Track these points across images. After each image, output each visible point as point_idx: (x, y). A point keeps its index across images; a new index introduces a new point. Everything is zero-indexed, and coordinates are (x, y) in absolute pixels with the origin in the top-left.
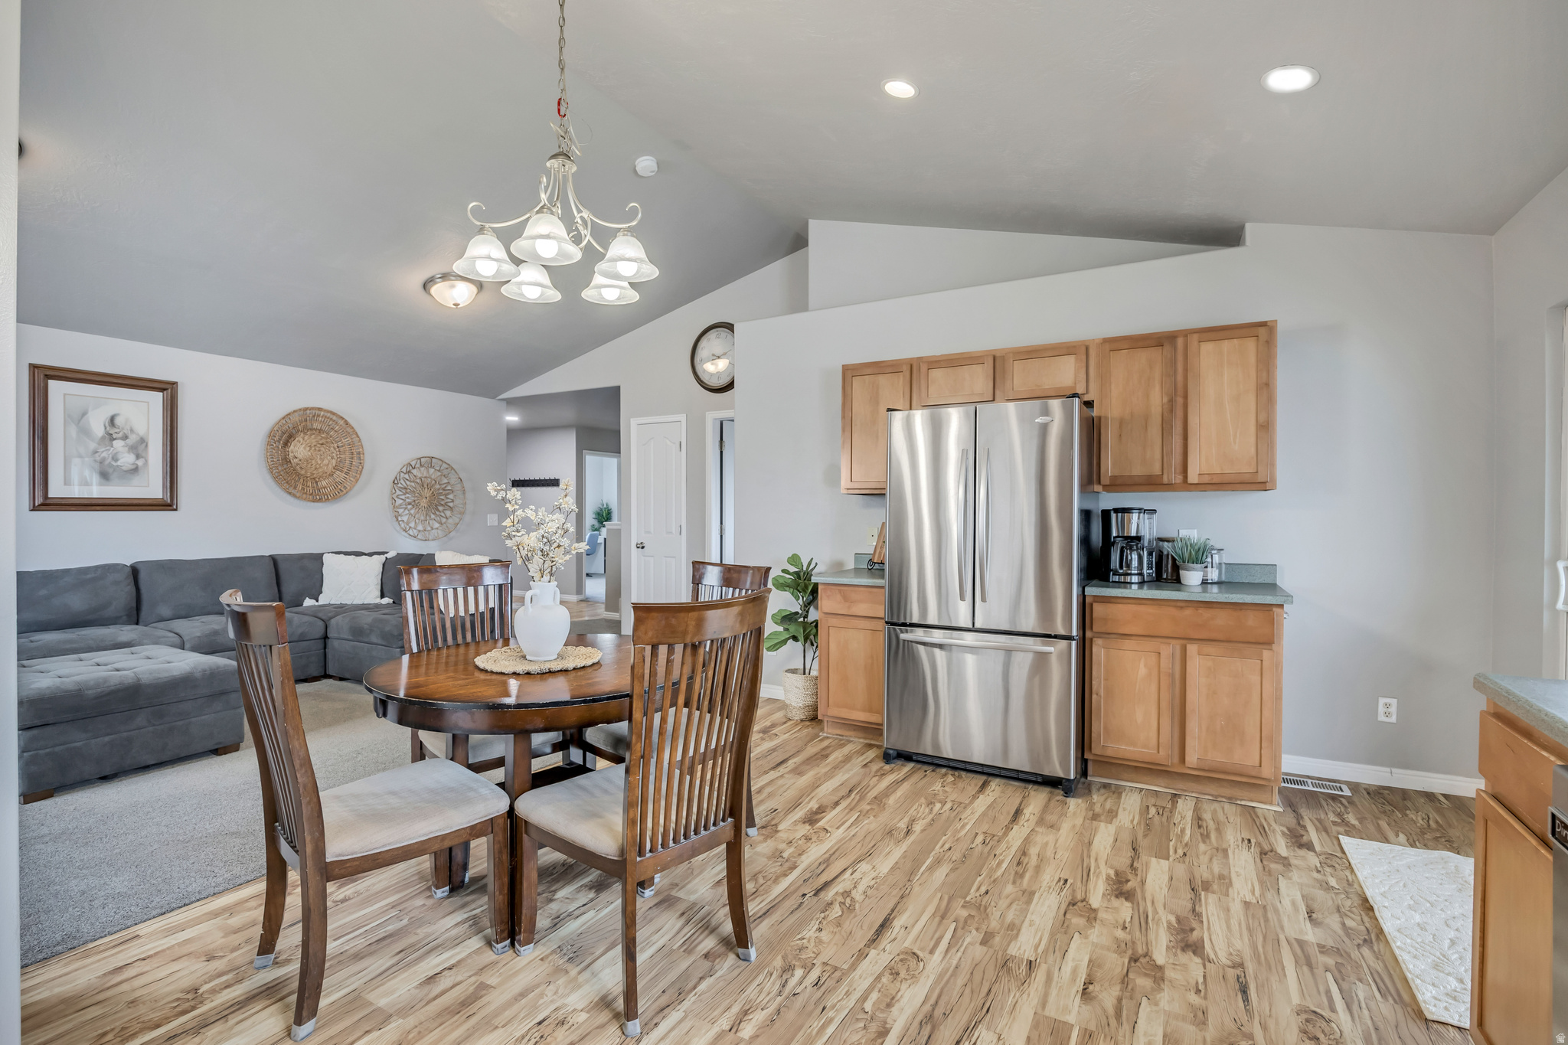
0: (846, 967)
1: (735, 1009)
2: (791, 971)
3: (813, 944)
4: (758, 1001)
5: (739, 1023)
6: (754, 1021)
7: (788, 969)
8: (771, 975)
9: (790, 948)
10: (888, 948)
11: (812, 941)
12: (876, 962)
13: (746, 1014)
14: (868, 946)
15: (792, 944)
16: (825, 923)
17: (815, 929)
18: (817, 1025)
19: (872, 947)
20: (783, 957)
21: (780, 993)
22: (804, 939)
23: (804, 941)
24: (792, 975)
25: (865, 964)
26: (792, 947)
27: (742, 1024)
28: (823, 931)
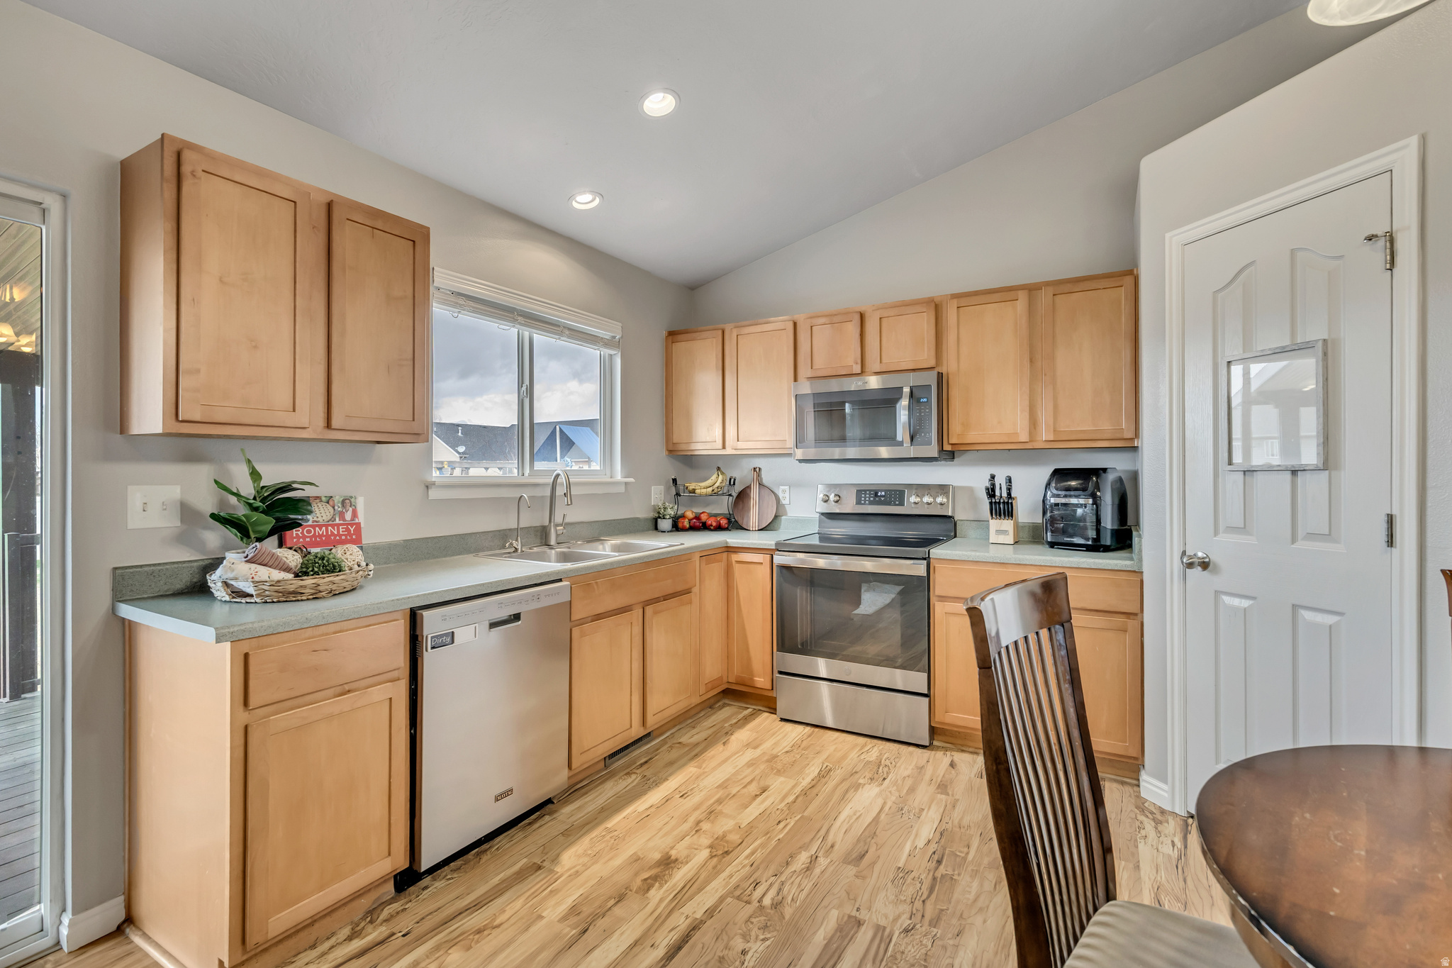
0: (729, 900)
1: (817, 871)
2: (775, 903)
3: (753, 934)
4: (801, 877)
5: (811, 862)
6: (800, 864)
7: (776, 905)
8: (793, 899)
9: (778, 928)
10: (683, 919)
11: (753, 937)
12: (699, 904)
13: (808, 867)
14: (702, 922)
15: (775, 933)
16: (737, 963)
17: (750, 954)
18: (758, 854)
19: (698, 921)
20: (784, 918)
21: (783, 883)
22: (763, 940)
23: (762, 937)
24: (773, 899)
25: (710, 903)
26: (775, 930)
27: (809, 861)
28: (740, 951)
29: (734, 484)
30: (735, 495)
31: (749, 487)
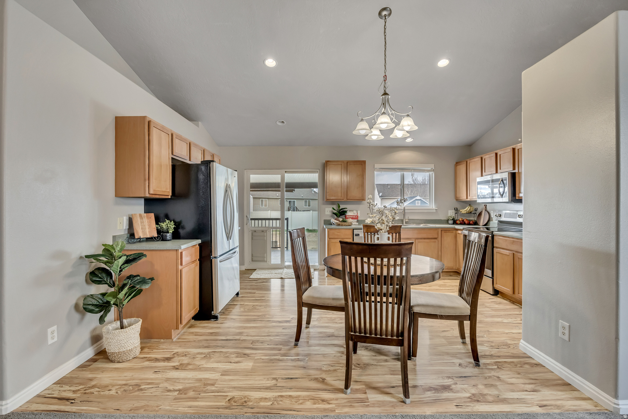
29: (477, 210)
30: (478, 214)
31: (482, 211)
